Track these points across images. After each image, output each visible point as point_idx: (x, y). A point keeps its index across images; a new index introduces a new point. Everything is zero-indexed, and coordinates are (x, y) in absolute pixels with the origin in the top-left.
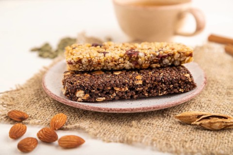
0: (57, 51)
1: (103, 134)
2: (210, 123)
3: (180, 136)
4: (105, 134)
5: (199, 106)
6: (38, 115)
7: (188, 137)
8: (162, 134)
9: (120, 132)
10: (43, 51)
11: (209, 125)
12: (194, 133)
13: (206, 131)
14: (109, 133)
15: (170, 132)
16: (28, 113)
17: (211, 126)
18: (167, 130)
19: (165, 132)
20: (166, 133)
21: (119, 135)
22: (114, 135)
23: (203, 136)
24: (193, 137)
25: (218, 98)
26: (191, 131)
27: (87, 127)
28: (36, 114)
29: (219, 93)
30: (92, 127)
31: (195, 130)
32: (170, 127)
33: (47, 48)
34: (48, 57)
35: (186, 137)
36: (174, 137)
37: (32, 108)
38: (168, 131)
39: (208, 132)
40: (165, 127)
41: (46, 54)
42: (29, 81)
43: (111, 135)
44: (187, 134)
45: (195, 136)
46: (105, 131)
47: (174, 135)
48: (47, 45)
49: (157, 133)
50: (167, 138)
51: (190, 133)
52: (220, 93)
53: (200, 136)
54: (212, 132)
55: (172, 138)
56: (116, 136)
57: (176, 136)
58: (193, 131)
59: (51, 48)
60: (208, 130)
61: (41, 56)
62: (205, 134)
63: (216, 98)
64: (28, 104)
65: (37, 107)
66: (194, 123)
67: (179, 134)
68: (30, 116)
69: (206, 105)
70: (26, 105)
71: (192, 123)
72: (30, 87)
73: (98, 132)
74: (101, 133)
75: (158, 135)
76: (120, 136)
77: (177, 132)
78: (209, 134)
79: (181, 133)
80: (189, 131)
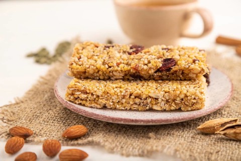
0: (55, 56)
1: (120, 147)
2: (235, 133)
3: (204, 147)
4: (122, 147)
5: (219, 113)
6: (42, 132)
7: (213, 148)
8: (185, 145)
9: (138, 145)
10: (40, 57)
11: (234, 135)
12: (219, 144)
13: (232, 142)
14: (126, 146)
15: (193, 142)
16: (32, 129)
17: (236, 136)
18: (189, 140)
19: (188, 142)
20: (189, 144)
21: (138, 147)
22: (133, 148)
23: (229, 147)
24: (218, 148)
25: (236, 104)
26: (215, 141)
27: (101, 141)
28: (41, 131)
29: (235, 99)
30: (107, 141)
31: (219, 141)
32: (192, 137)
33: (44, 54)
34: (45, 63)
35: (211, 149)
36: (198, 148)
37: (35, 124)
38: (191, 142)
39: (234, 143)
40: (187, 137)
41: (43, 60)
42: (28, 93)
43: (129, 148)
44: (211, 145)
45: (220, 147)
46: (122, 144)
47: (198, 146)
48: (44, 50)
49: (180, 144)
50: (191, 149)
51: (214, 143)
52: (237, 99)
53: (226, 148)
54: (238, 143)
55: (196, 149)
56: (134, 149)
57: (200, 147)
58: (218, 142)
59: (48, 53)
60: (234, 140)
61: (38, 62)
62: (231, 145)
63: (235, 105)
64: (30, 119)
65: (41, 122)
66: (218, 132)
67: (203, 144)
68: (34, 132)
69: (226, 113)
70: (29, 119)
71: (216, 132)
72: (31, 100)
73: (114, 145)
74: (118, 147)
75: (180, 146)
76: (139, 149)
77: (200, 143)
78: (235, 145)
79: (205, 144)
80: (213, 141)
